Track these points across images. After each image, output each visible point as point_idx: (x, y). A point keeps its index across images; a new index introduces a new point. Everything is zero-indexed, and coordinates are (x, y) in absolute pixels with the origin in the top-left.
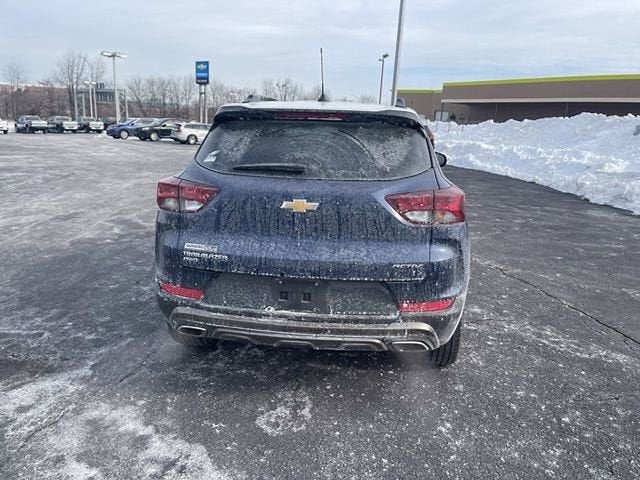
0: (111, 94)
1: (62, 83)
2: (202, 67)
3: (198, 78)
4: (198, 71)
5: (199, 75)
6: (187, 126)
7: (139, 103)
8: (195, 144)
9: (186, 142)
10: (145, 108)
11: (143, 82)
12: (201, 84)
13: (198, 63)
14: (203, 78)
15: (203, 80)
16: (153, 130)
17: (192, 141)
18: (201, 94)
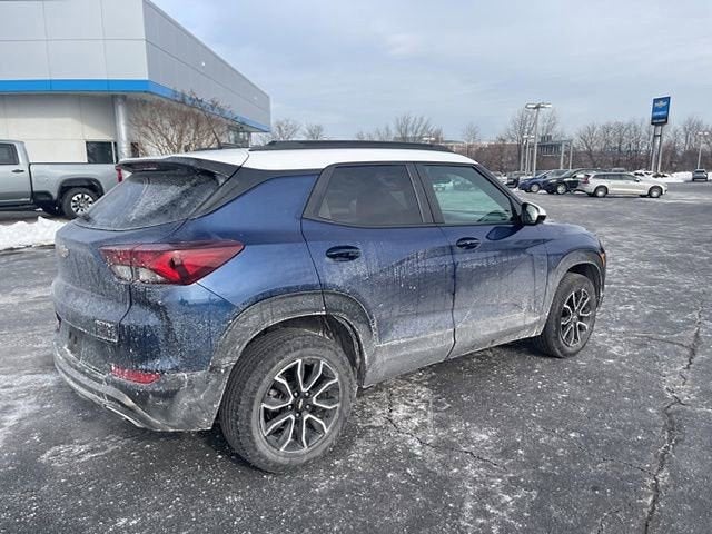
0: (556, 146)
1: (513, 139)
2: (662, 104)
3: (653, 118)
4: (655, 109)
5: (656, 114)
6: (596, 177)
7: (589, 153)
8: (604, 197)
9: (593, 195)
10: (595, 159)
11: (598, 129)
12: (657, 125)
13: (656, 101)
14: (659, 118)
15: (660, 119)
16: (560, 182)
17: (600, 193)
18: (655, 136)
